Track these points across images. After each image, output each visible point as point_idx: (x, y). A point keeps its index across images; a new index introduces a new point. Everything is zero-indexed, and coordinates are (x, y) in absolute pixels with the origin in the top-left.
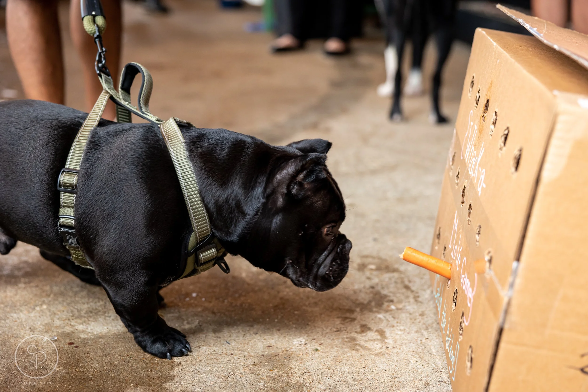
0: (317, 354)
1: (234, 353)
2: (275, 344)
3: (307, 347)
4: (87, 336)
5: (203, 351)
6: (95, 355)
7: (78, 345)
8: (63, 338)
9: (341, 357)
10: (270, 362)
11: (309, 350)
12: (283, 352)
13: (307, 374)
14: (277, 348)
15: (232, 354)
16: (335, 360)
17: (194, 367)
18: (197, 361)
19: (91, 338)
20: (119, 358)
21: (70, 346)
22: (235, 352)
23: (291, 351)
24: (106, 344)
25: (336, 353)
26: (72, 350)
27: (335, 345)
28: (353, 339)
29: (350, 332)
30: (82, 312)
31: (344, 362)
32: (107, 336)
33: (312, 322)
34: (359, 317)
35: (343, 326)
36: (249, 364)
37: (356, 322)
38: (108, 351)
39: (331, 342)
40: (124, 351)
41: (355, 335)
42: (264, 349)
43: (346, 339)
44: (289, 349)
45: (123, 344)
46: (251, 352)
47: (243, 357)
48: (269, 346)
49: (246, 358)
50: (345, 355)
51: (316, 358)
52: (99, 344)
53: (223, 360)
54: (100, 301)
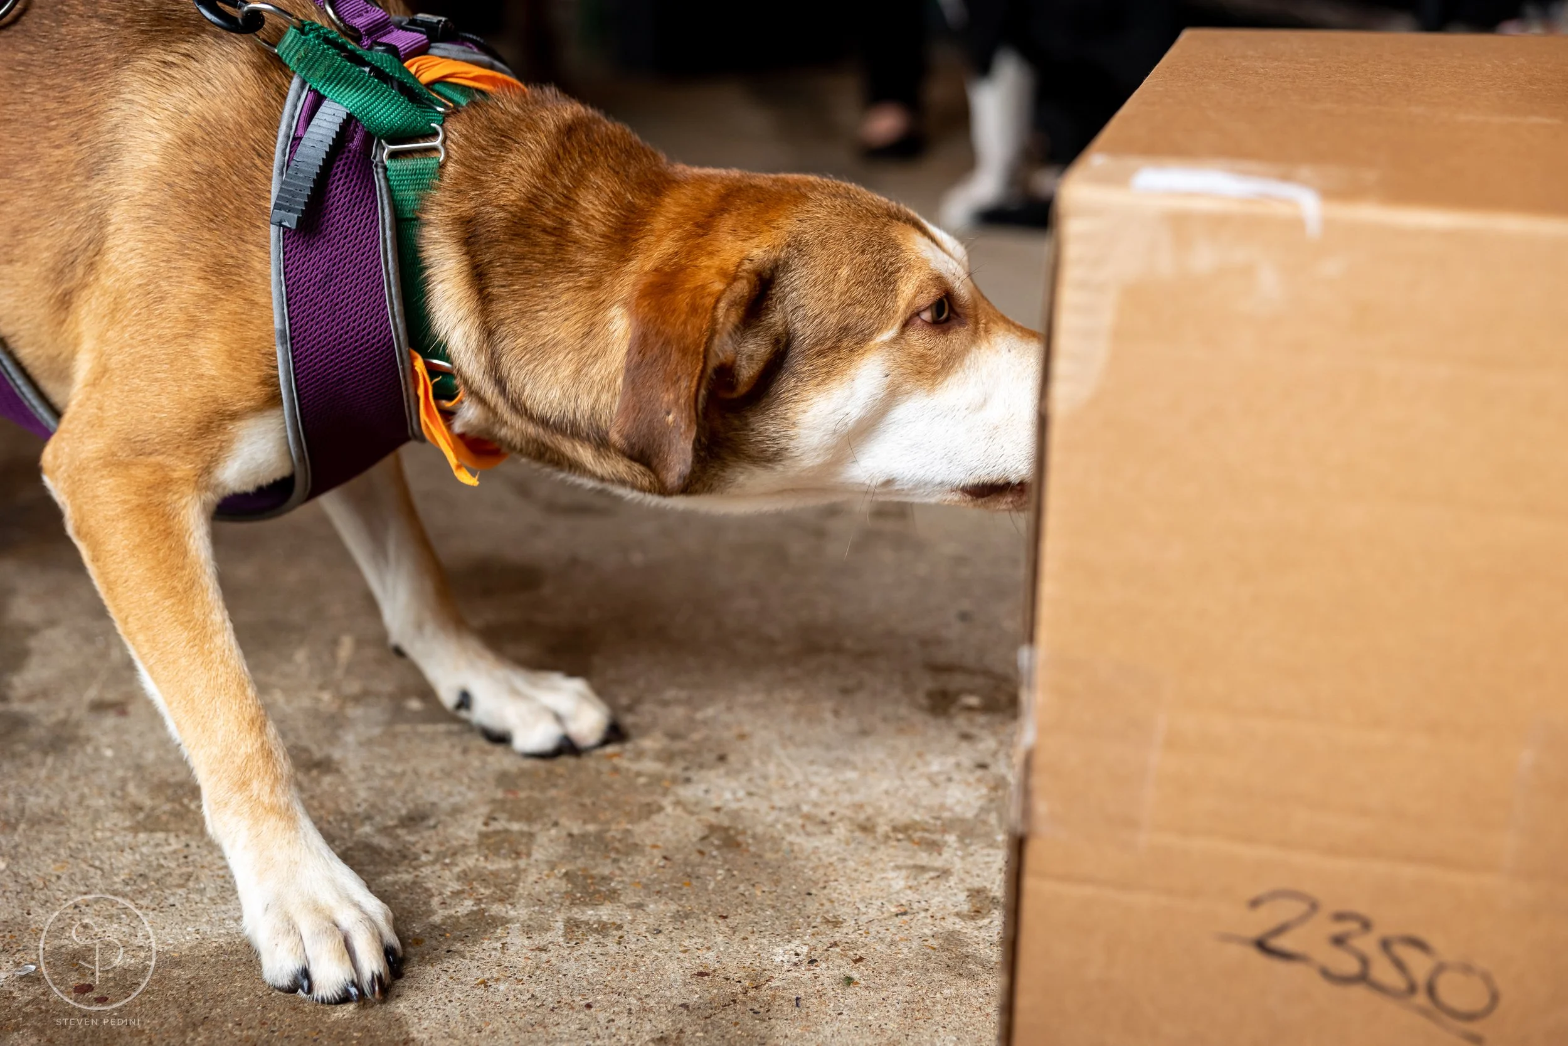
0: (851, 997)
1: (596, 1001)
2: (717, 965)
3: (818, 970)
5: (498, 999)
6: (162, 1025)
9: (928, 1002)
10: (710, 1028)
11: (827, 981)
12: (746, 992)
14: (727, 979)
15: (589, 1006)
16: (909, 1012)
18: (483, 1034)
20: (237, 1033)
22: (599, 998)
23: (771, 989)
24: (193, 988)
25: (909, 990)
26: (86, 1010)
27: (903, 960)
28: (952, 940)
29: (939, 915)
30: (116, 879)
31: (938, 1018)
32: (194, 960)
33: (822, 885)
34: (958, 864)
35: (917, 897)
36: (647, 1038)
37: (953, 881)
38: (200, 1009)
39: (889, 952)
40: (251, 1008)
41: (958, 927)
42: (685, 984)
43: (931, 941)
44: (762, 980)
45: (248, 984)
46: (647, 996)
47: (626, 1014)
48: (701, 974)
49: (633, 1018)
50: (938, 995)
51: (851, 1009)
52: (172, 988)
53: (562, 1028)
54: (172, 840)
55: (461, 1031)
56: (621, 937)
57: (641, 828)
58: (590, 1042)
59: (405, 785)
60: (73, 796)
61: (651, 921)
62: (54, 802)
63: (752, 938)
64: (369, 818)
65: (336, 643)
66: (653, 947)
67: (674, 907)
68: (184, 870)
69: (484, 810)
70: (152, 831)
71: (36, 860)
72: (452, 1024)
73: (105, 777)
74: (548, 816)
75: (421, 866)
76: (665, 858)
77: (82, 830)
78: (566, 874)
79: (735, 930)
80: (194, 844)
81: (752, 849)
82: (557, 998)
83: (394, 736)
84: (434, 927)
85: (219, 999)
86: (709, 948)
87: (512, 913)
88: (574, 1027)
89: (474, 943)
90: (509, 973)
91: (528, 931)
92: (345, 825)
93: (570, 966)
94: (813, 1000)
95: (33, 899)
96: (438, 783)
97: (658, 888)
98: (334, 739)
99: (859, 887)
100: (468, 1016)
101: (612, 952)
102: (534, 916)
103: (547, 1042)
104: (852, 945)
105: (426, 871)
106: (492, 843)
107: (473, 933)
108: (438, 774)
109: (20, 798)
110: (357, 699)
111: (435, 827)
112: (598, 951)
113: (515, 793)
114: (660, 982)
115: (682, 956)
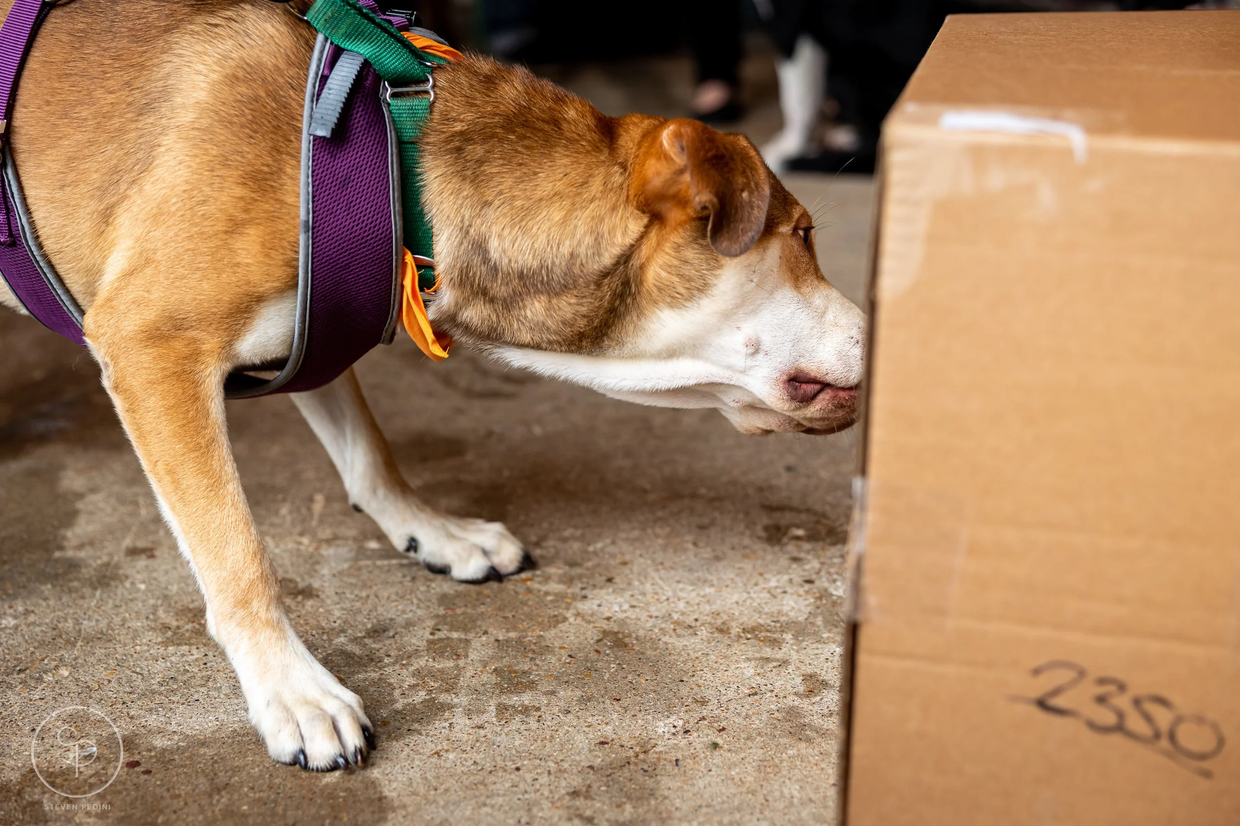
0: (717, 758)
1: (523, 765)
2: (614, 736)
3: (691, 738)
4: (169, 743)
5: (448, 765)
6: (194, 790)
7: (149, 767)
9: (776, 760)
10: (611, 783)
11: (698, 746)
12: (637, 756)
13: (704, 810)
14: (622, 746)
15: (518, 769)
16: (762, 768)
17: (433, 808)
18: (439, 791)
19: (178, 748)
20: (251, 795)
21: (131, 770)
22: (525, 762)
23: (656, 753)
24: (216, 762)
25: (761, 751)
26: (135, 780)
27: (755, 729)
28: (792, 713)
29: (781, 695)
30: (153, 681)
31: (785, 772)
32: (215, 741)
33: (691, 674)
34: (794, 656)
35: (764, 681)
36: (563, 792)
37: (791, 669)
38: (222, 778)
39: (745, 723)
40: (261, 776)
41: (796, 703)
42: (590, 751)
43: (777, 715)
44: (649, 746)
45: (257, 758)
46: (562, 760)
47: (546, 774)
48: (602, 743)
49: (552, 777)
50: (784, 755)
51: (718, 767)
52: (200, 763)
53: (498, 786)
54: (194, 651)
55: (422, 790)
56: (540, 717)
57: (550, 634)
58: (520, 796)
59: (369, 606)
60: (117, 620)
61: (562, 704)
62: (103, 624)
63: (640, 715)
64: (343, 631)
65: (311, 500)
66: (565, 723)
67: (579, 693)
68: (204, 673)
69: (430, 623)
70: (178, 645)
71: (91, 669)
72: (415, 785)
73: (140, 605)
74: (480, 627)
75: (385, 667)
76: (570, 656)
77: (125, 645)
78: (495, 670)
79: (626, 709)
80: (210, 654)
81: (637, 648)
82: (493, 763)
83: (360, 569)
84: (397, 712)
85: (236, 770)
86: (607, 724)
87: (456, 700)
88: (507, 785)
89: (428, 723)
90: (456, 745)
91: (469, 713)
92: (325, 637)
93: (502, 739)
94: (689, 761)
95: (91, 698)
96: (394, 604)
97: (566, 679)
98: (313, 572)
99: (719, 674)
100: (426, 779)
101: (533, 728)
102: (472, 702)
103: (488, 797)
104: (717, 719)
105: (389, 670)
106: (437, 648)
107: (427, 716)
108: (393, 597)
109: (77, 622)
110: (329, 542)
111: (393, 637)
112: (523, 727)
113: (453, 610)
114: (571, 749)
115: (587, 729)
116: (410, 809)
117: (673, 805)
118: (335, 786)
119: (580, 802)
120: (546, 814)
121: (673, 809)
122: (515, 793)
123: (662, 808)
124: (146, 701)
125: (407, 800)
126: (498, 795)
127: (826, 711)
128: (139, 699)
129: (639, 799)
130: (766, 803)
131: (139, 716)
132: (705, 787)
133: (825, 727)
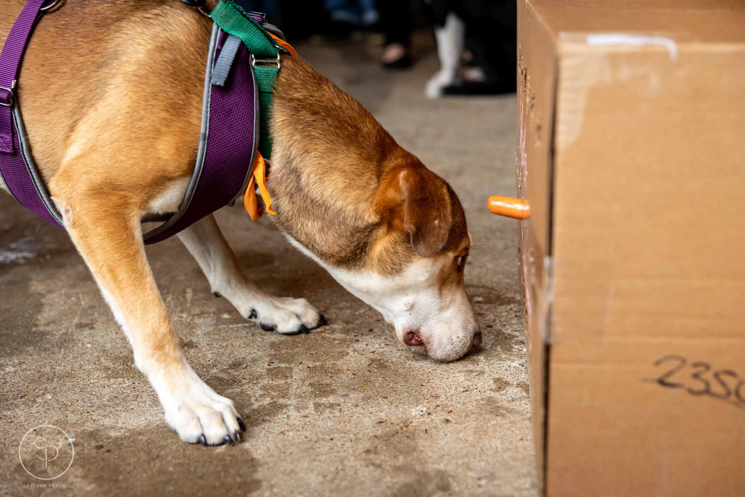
0: (450, 427)
1: (335, 437)
2: (386, 418)
3: (433, 417)
4: (119, 434)
5: (290, 439)
6: (138, 460)
7: (109, 448)
8: (86, 439)
9: (485, 428)
10: (389, 445)
11: (438, 422)
12: (402, 429)
13: (446, 457)
14: (392, 424)
15: (332, 439)
16: (477, 432)
17: (284, 463)
18: (286, 454)
19: (125, 437)
20: (174, 461)
21: (98, 451)
22: (336, 435)
23: (413, 426)
24: (149, 443)
25: (475, 423)
26: (102, 456)
27: (470, 410)
28: (490, 401)
29: (482, 391)
30: (104, 399)
31: (491, 434)
32: (147, 431)
33: (427, 381)
34: (487, 369)
35: (472, 384)
36: (361, 451)
37: (486, 376)
38: (155, 452)
39: (463, 407)
40: (178, 450)
41: (492, 395)
42: (374, 427)
43: (481, 402)
44: (408, 423)
45: (174, 440)
46: (358, 433)
47: (349, 441)
48: (380, 422)
49: (353, 443)
50: (489, 424)
51: (451, 432)
52: (139, 444)
53: (322, 449)
54: (126, 381)
55: (276, 454)
56: (341, 409)
57: (340, 363)
58: (336, 454)
59: (229, 351)
60: (77, 365)
61: (353, 401)
62: (68, 368)
63: (400, 406)
64: (215, 366)
65: (184, 292)
66: (356, 412)
67: (362, 395)
68: (134, 393)
69: (267, 359)
70: (117, 378)
71: (65, 394)
72: (271, 451)
73: (89, 356)
74: (297, 360)
75: (243, 385)
76: (353, 374)
77: (84, 379)
78: (310, 384)
79: (391, 403)
80: (136, 382)
81: (393, 368)
82: (317, 437)
83: (220, 330)
84: (255, 410)
85: (162, 447)
86: (381, 411)
87: (289, 402)
88: (327, 448)
89: (274, 416)
90: (293, 428)
91: (298, 409)
92: (205, 370)
93: (320, 423)
94: (433, 430)
95: (67, 410)
96: (244, 349)
97: (353, 387)
98: (191, 333)
99: (444, 381)
100: (278, 447)
101: (338, 416)
102: (299, 403)
103: (316, 456)
104: (446, 406)
105: (246, 387)
106: (273, 373)
107: (273, 412)
108: (242, 345)
109: (52, 368)
110: (199, 315)
111: (246, 368)
112: (331, 416)
113: (280, 351)
114: (362, 427)
115: (370, 415)
116: (271, 465)
117: (427, 455)
118: (223, 454)
119: (372, 456)
120: (353, 463)
121: (427, 457)
122: (332, 453)
123: (421, 457)
124: (101, 411)
125: (268, 460)
126: (323, 454)
127: (510, 399)
128: (97, 410)
129: (406, 453)
130: (482, 452)
131: (98, 420)
132: (445, 445)
133: (511, 407)
